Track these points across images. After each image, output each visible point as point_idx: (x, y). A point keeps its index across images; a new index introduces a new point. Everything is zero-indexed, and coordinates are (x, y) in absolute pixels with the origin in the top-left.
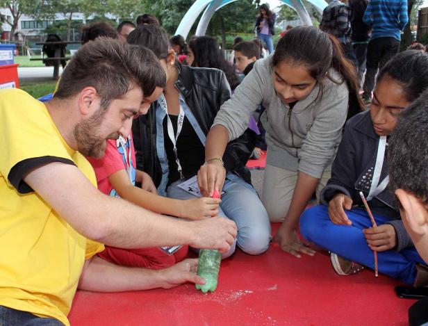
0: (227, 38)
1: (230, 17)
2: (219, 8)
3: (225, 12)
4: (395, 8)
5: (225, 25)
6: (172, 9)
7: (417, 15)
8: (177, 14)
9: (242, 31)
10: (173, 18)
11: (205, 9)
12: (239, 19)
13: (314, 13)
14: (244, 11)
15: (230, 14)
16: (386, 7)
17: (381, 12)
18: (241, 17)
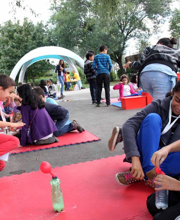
0: (35, 80)
1: (35, 70)
2: (29, 66)
3: (32, 67)
4: (106, 60)
5: (33, 74)
6: (5, 69)
7: (125, 60)
8: (8, 71)
9: (42, 76)
10: (6, 73)
11: (22, 67)
12: (40, 70)
13: (77, 63)
14: (42, 66)
15: (35, 68)
16: (101, 60)
17: (100, 63)
18: (41, 69)
